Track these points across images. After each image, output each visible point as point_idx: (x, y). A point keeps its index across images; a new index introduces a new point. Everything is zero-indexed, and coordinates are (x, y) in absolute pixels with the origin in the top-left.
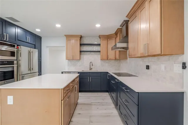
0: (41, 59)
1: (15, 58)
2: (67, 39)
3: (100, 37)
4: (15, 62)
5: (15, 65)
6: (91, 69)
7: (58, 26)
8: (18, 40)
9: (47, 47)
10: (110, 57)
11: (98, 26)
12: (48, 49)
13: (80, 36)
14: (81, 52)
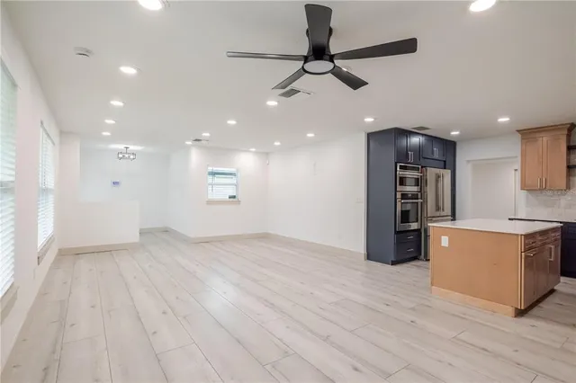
2: (522, 139)
4: (419, 195)
5: (419, 200)
8: (423, 158)
9: (469, 162)
12: (470, 165)
14: (569, 167)
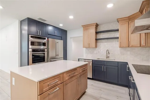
0: (67, 48)
1: (46, 47)
3: (118, 21)
4: (46, 50)
5: (45, 52)
6: (108, 57)
7: (71, 17)
8: (48, 34)
9: (71, 38)
10: (132, 43)
11: (110, 6)
13: (96, 24)
